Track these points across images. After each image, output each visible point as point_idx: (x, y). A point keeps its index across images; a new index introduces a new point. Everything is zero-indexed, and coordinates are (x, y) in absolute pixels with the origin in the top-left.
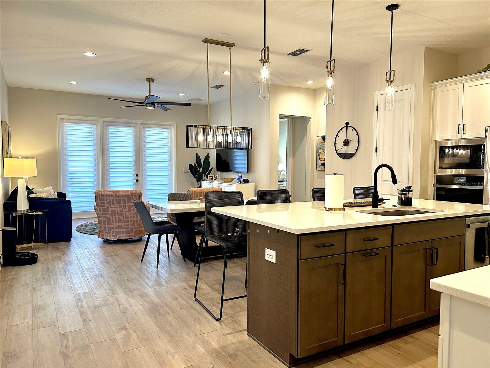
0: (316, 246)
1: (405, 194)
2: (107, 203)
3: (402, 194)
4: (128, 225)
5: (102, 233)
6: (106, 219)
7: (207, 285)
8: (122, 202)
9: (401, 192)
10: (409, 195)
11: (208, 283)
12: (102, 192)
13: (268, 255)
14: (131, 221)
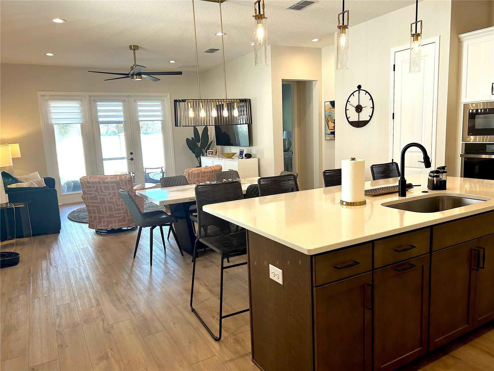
0: (335, 267)
1: (438, 176)
2: (95, 191)
3: (434, 177)
4: (120, 213)
5: (92, 223)
6: (95, 208)
7: (206, 287)
8: (111, 189)
9: (432, 174)
10: (443, 177)
11: (207, 284)
12: (88, 179)
13: (273, 273)
14: (123, 209)
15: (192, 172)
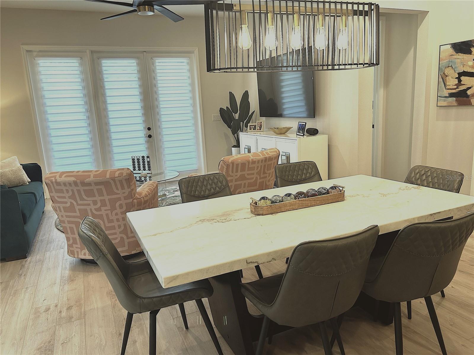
2: (70, 197)
5: (71, 249)
8: (96, 194)
12: (57, 177)
14: (119, 226)
15: (233, 163)
